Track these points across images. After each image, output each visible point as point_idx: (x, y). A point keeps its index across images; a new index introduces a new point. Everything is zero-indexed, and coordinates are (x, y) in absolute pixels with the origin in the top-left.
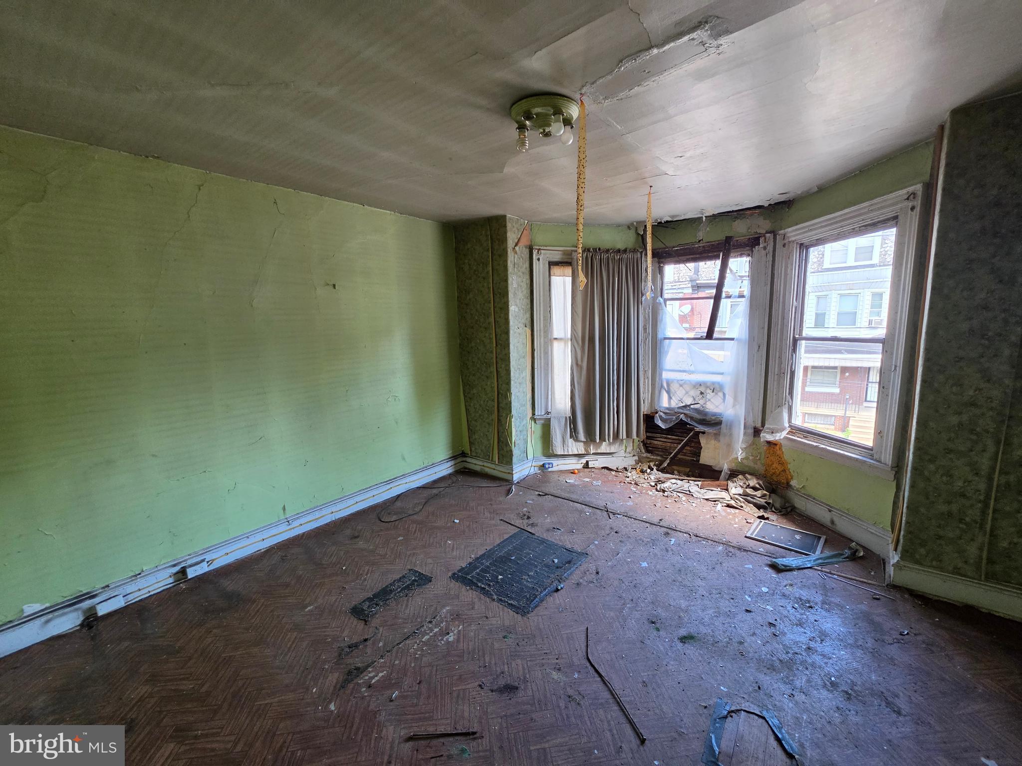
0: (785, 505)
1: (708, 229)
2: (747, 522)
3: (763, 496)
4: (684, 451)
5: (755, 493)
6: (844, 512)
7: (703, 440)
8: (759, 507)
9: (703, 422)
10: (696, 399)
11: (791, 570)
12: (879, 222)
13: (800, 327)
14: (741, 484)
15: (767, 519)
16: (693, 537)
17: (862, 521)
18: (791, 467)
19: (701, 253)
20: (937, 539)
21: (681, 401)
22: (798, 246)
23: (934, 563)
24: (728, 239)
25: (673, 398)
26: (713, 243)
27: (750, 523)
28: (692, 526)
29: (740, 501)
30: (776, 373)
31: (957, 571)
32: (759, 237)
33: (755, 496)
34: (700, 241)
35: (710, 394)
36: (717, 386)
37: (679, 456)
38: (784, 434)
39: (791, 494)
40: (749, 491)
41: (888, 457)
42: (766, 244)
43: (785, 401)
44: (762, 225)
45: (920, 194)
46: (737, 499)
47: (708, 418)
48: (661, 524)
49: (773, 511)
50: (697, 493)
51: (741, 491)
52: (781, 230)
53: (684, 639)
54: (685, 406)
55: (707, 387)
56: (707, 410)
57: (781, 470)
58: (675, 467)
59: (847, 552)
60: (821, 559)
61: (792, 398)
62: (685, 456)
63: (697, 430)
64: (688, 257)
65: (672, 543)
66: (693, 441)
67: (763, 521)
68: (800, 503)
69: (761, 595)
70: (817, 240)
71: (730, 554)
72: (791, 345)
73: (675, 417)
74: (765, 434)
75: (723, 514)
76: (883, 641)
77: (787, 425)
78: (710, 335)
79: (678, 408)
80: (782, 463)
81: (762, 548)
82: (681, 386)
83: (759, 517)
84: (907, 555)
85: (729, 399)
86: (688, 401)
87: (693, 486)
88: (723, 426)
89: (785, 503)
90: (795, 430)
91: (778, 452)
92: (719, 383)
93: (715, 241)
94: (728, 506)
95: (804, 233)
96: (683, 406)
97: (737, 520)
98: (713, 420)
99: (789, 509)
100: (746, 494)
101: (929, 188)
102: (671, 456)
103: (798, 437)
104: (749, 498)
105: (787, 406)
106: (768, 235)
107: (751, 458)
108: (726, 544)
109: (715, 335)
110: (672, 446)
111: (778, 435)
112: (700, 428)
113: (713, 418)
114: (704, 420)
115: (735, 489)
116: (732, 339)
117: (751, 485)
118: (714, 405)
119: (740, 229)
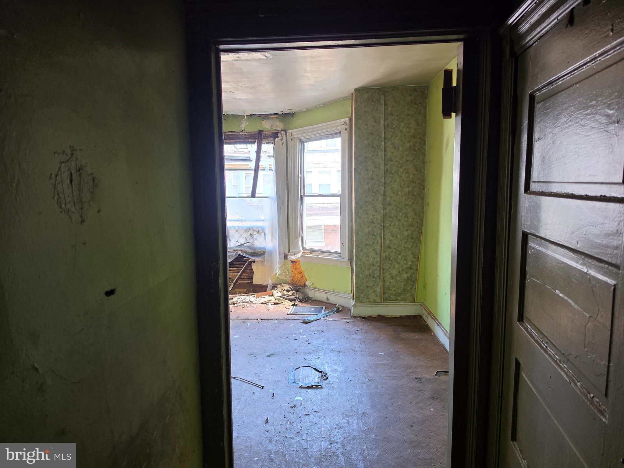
0: (304, 297)
1: (247, 123)
2: (287, 309)
3: (293, 294)
4: (242, 277)
5: (288, 293)
6: (332, 292)
7: (254, 266)
8: (291, 300)
9: (254, 254)
10: (248, 239)
11: (312, 321)
12: (334, 134)
13: (303, 190)
14: (280, 290)
15: (297, 305)
16: (259, 320)
17: (340, 293)
18: (305, 274)
19: (243, 139)
20: (367, 288)
21: (238, 242)
22: (299, 141)
23: (367, 300)
24: (260, 132)
25: (232, 240)
26: (251, 133)
27: (288, 309)
28: (258, 316)
29: (281, 300)
30: (293, 218)
31: (375, 302)
32: (278, 133)
33: (289, 295)
34: (242, 131)
35: (256, 235)
36: (260, 229)
37: (239, 282)
38: (300, 254)
39: (307, 290)
40: (285, 292)
41: (347, 256)
42: (282, 138)
43: (299, 234)
44: (279, 126)
45: (348, 122)
46: (279, 299)
47: (256, 251)
48: (239, 319)
49: (299, 302)
50: (255, 301)
51: (280, 294)
52: (289, 130)
53: (269, 356)
54: (241, 245)
55: (254, 230)
56: (255, 246)
57: (300, 277)
58: (236, 290)
59: (335, 309)
60: (324, 314)
61: (302, 232)
62: (243, 280)
63: (250, 260)
64: (236, 141)
65: (249, 325)
66: (247, 269)
67: (295, 306)
68: (312, 294)
69: (300, 333)
70: (308, 139)
71: (282, 323)
72: (300, 200)
73: (234, 254)
74: (290, 257)
75: (273, 308)
76: (351, 334)
77: (301, 249)
78: (253, 195)
79: (236, 247)
80: (300, 273)
81: (296, 317)
82: (237, 231)
83: (292, 305)
84: (358, 299)
85: (269, 237)
86: (242, 241)
87: (252, 298)
88: (266, 255)
89: (304, 296)
90: (306, 251)
91: (298, 266)
92: (261, 227)
93: (252, 132)
94: (275, 304)
95: (301, 134)
96: (239, 245)
97: (281, 309)
98: (260, 252)
99: (307, 299)
100: (284, 295)
101: (351, 119)
102: (234, 282)
103: (308, 255)
104: (285, 297)
105: (300, 237)
106: (282, 132)
107: (284, 274)
108: (279, 319)
109: (256, 195)
110: (234, 275)
111: (298, 255)
112: (252, 259)
113: (260, 251)
114: (254, 253)
115: (277, 293)
116: (267, 197)
117: (286, 289)
118: (260, 243)
119: (267, 126)
